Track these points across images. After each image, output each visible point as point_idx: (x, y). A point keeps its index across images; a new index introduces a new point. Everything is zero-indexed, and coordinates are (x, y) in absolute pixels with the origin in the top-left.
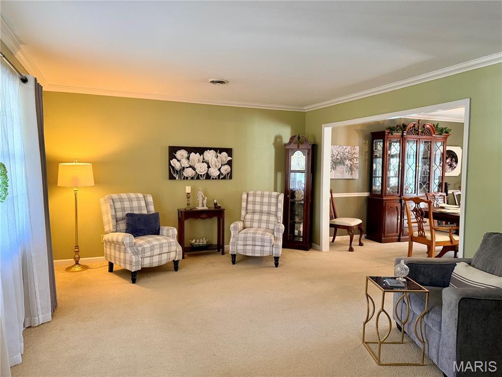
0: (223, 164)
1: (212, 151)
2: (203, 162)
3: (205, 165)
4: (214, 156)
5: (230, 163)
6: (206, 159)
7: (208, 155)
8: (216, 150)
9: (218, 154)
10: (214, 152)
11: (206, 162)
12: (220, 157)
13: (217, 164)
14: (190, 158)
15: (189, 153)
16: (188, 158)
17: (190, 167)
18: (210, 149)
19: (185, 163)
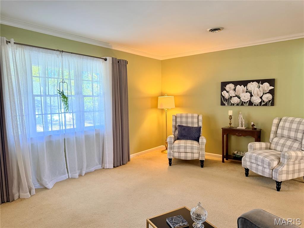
0: (265, 92)
1: (255, 83)
2: (246, 92)
3: (249, 94)
4: (256, 86)
5: (272, 92)
6: (249, 89)
7: (252, 86)
8: (258, 81)
9: (261, 85)
10: (257, 83)
11: (249, 92)
12: (262, 87)
13: (259, 93)
14: (236, 89)
15: (236, 85)
16: (235, 90)
17: (236, 96)
18: (253, 81)
19: (232, 93)
